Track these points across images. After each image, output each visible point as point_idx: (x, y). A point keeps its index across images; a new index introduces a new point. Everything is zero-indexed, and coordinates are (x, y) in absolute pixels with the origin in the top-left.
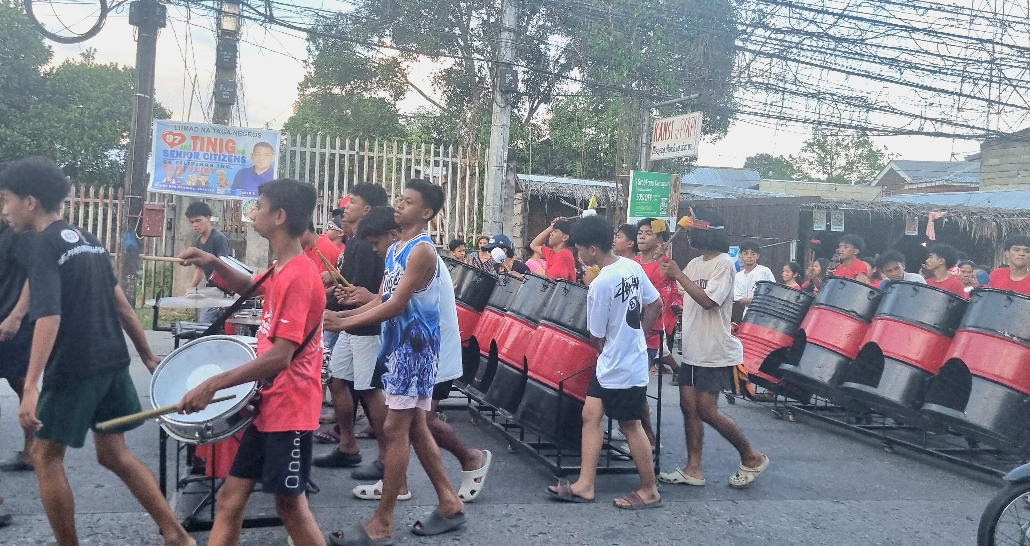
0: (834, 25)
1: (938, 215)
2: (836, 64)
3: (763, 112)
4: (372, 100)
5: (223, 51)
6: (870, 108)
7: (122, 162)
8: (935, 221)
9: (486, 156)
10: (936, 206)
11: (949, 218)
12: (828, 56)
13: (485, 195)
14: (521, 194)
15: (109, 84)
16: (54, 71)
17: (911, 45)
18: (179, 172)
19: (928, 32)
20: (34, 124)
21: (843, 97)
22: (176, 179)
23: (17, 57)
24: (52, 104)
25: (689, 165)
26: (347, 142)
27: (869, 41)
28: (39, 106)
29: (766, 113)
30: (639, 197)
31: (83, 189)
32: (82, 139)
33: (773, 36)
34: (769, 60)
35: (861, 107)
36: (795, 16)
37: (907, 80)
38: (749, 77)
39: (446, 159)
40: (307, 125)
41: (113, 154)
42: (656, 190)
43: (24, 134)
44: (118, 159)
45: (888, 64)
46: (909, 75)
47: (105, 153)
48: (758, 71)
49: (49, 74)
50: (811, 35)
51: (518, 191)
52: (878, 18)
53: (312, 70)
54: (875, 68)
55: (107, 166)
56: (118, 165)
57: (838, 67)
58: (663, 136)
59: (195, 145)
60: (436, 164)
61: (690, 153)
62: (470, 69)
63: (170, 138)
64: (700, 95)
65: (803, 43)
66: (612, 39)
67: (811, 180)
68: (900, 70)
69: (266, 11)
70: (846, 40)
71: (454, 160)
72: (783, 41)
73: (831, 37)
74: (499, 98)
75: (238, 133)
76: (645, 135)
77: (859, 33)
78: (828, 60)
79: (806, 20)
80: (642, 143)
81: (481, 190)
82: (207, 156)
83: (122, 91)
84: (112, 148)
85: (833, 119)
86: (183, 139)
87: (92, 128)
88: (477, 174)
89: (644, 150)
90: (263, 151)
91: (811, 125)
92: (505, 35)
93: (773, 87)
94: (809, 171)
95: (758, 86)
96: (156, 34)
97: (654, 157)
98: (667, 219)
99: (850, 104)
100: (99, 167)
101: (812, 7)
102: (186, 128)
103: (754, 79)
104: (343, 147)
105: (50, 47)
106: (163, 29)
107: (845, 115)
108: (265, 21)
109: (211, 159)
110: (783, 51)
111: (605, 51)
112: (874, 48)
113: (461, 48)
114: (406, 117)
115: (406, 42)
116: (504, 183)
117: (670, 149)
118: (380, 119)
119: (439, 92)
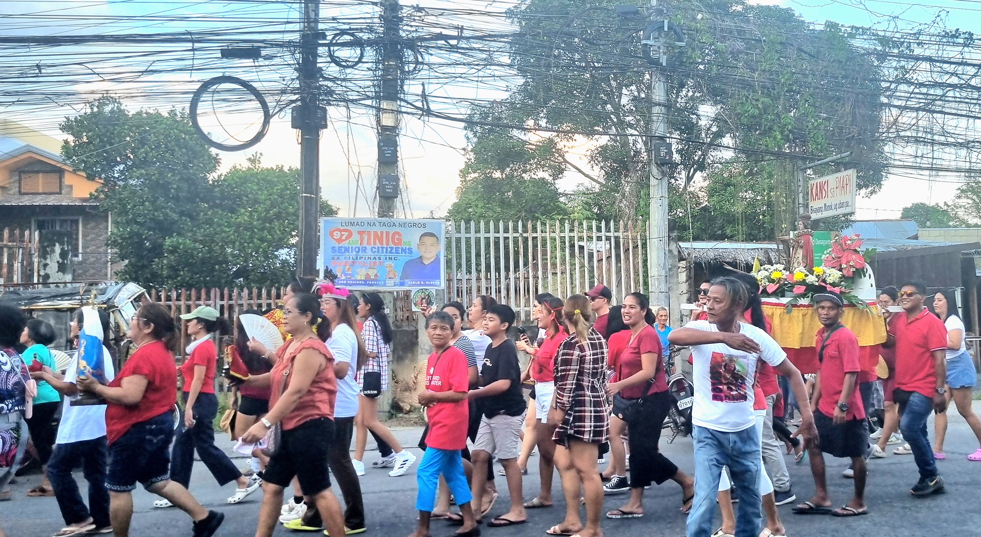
0: (975, 75)
3: (914, 164)
4: (534, 182)
5: (383, 146)
7: (292, 261)
9: (647, 229)
12: (972, 106)
13: (649, 267)
14: (684, 262)
15: (276, 186)
16: (222, 178)
18: (347, 267)
20: (205, 230)
22: (346, 275)
23: (185, 167)
24: (222, 210)
25: (847, 221)
26: (511, 225)
28: (209, 213)
29: (918, 165)
31: (255, 291)
32: (252, 242)
33: (917, 90)
34: (914, 114)
36: (936, 69)
39: (608, 234)
40: (470, 210)
41: (283, 253)
43: (195, 241)
44: (288, 258)
47: (276, 253)
48: (905, 126)
49: (218, 181)
50: (954, 86)
51: (681, 259)
53: (472, 156)
55: (278, 265)
56: (288, 263)
58: (818, 196)
59: (362, 240)
60: (599, 239)
61: (848, 210)
62: (625, 144)
63: (337, 235)
64: (851, 153)
65: (947, 95)
66: (760, 106)
67: (968, 226)
69: (423, 105)
72: (927, 94)
73: (973, 87)
74: (655, 170)
75: (403, 225)
76: (801, 195)
78: (973, 110)
79: (948, 73)
80: (799, 204)
81: (645, 261)
82: (374, 250)
83: (288, 192)
84: (282, 248)
86: (350, 235)
87: (262, 229)
88: (640, 247)
90: (429, 240)
91: (963, 174)
92: (656, 110)
93: (922, 139)
94: (966, 217)
95: (908, 140)
96: (318, 136)
100: (270, 267)
101: (952, 60)
102: (352, 224)
103: (902, 134)
104: (506, 230)
105: (217, 155)
106: (325, 130)
108: (422, 115)
109: (378, 252)
110: (928, 104)
111: (753, 117)
113: (614, 124)
114: (566, 195)
115: (561, 123)
116: (667, 253)
117: (827, 208)
118: (541, 198)
119: (597, 168)
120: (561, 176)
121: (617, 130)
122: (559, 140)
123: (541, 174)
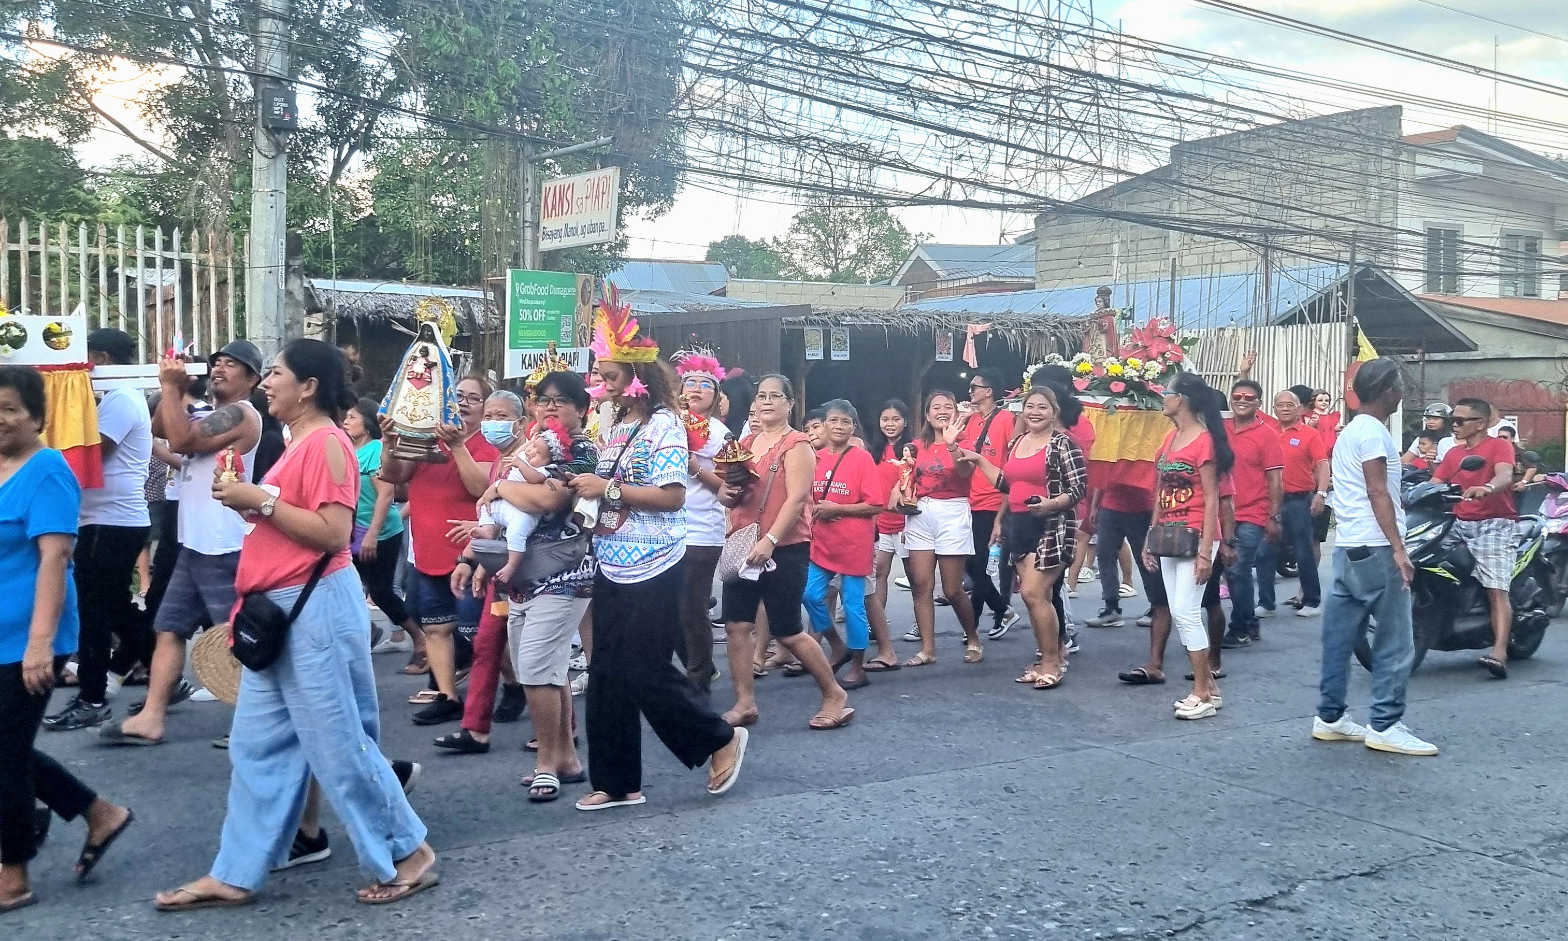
0: (815, 27)
1: (980, 328)
2: (821, 91)
3: (715, 168)
4: (28, 144)
6: (875, 162)
8: (975, 337)
9: (246, 248)
10: (977, 315)
11: (994, 332)
12: (809, 77)
13: (247, 320)
14: (320, 315)
17: (927, 63)
19: (950, 43)
21: (835, 144)
25: (614, 257)
27: (868, 55)
29: (722, 169)
30: (524, 315)
33: (725, 42)
34: (720, 83)
35: (861, 160)
36: (756, 9)
37: (924, 118)
38: (692, 109)
39: (168, 255)
42: (552, 302)
45: (895, 92)
46: (926, 111)
48: (705, 100)
50: (783, 42)
51: (313, 309)
52: (880, 19)
54: (878, 99)
57: (825, 96)
58: (556, 210)
60: (150, 263)
61: (603, 237)
62: (218, 86)
64: (614, 139)
65: (772, 55)
66: (462, 39)
67: (807, 278)
68: (913, 102)
70: (834, 52)
71: (184, 255)
72: (741, 50)
73: (813, 47)
74: (262, 140)
76: (528, 206)
77: (852, 42)
78: (810, 85)
79: (774, 18)
80: (525, 222)
81: (240, 309)
85: (822, 179)
88: (231, 281)
89: (529, 233)
91: (790, 190)
92: (267, 25)
93: (729, 126)
94: (804, 264)
95: (707, 125)
97: (546, 245)
98: (573, 350)
99: (843, 155)
103: (699, 114)
107: (839, 172)
110: (742, 67)
111: (447, 58)
112: (875, 67)
113: (198, 47)
114: (95, 175)
115: (85, 31)
116: (283, 294)
117: (570, 231)
118: (41, 177)
119: (159, 129)
120: (84, 136)
121: (203, 59)
122: (81, 65)
123: (45, 130)
